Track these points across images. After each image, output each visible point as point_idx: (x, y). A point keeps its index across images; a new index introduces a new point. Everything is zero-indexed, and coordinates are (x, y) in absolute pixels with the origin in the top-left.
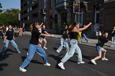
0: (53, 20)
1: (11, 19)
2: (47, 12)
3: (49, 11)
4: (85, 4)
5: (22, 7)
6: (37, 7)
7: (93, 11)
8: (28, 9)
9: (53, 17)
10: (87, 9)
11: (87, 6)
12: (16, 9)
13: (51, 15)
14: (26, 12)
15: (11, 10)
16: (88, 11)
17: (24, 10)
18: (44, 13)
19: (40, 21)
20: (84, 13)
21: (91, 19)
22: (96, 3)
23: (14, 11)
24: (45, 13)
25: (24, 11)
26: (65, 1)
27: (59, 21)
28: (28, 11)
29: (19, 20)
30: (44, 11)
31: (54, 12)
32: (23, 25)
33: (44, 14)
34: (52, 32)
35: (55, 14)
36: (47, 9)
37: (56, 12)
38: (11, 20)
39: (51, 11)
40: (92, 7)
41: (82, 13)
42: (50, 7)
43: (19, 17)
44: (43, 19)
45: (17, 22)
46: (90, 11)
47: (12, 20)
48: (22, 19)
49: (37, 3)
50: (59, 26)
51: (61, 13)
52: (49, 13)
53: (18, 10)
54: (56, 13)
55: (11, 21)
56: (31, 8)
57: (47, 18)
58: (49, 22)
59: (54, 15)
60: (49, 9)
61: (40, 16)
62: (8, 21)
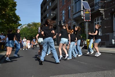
3: (67, 22)
4: (101, 11)
5: (42, 20)
6: (56, 19)
7: (110, 18)
9: (72, 28)
10: (104, 17)
11: (104, 13)
12: (37, 23)
15: (31, 24)
16: (105, 19)
18: (62, 25)
20: (101, 21)
21: (109, 26)
22: (113, 9)
23: (35, 25)
26: (82, 10)
30: (62, 23)
31: (72, 23)
36: (65, 20)
38: (31, 34)
39: (69, 22)
40: (109, 14)
41: (100, 21)
42: (68, 17)
46: (108, 19)
49: (56, 15)
51: (79, 24)
53: (38, 24)
54: (74, 24)
59: (72, 26)
60: (68, 19)
61: (59, 27)
62: (28, 36)
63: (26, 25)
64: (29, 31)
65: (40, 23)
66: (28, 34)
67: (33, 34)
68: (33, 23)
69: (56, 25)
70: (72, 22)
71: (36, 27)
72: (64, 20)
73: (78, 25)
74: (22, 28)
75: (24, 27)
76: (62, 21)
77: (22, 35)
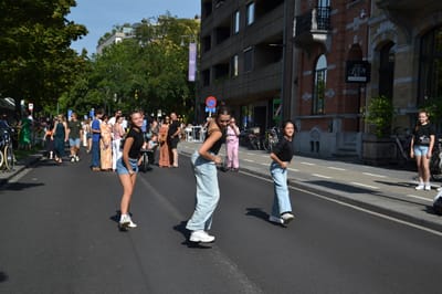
0: (367, 75)
1: (154, 75)
2: (335, 31)
3: (345, 23)
8: (238, 14)
9: (371, 57)
12: (182, 20)
13: (357, 45)
14: (224, 32)
15: (154, 23)
17: (216, 23)
18: (315, 36)
19: (296, 82)
24: (323, 37)
25: (215, 31)
27: (403, 79)
28: (237, 30)
29: (192, 78)
30: (315, 26)
32: (204, 105)
33: (319, 43)
34: (358, 148)
35: (384, 38)
36: (335, 12)
37: (389, 26)
38: (151, 80)
39: (356, 24)
43: (192, 62)
44: (310, 72)
45: (182, 92)
47: (156, 81)
48: (204, 73)
50: (403, 111)
51: (415, 32)
52: (343, 32)
53: (188, 23)
54: (386, 32)
55: (151, 86)
56: (252, 8)
57: (332, 67)
58: (345, 92)
59: (372, 46)
60: (348, 6)
61: (295, 50)
62: (137, 86)
63: (129, 30)
64: (142, 63)
65: (199, 21)
66: (136, 79)
67: (163, 75)
68: (165, 21)
69: (281, 34)
70: (376, 20)
71: (179, 44)
72: (329, 9)
73: (409, 42)
74: (108, 43)
75: (117, 39)
76: (314, 12)
77: (104, 82)
